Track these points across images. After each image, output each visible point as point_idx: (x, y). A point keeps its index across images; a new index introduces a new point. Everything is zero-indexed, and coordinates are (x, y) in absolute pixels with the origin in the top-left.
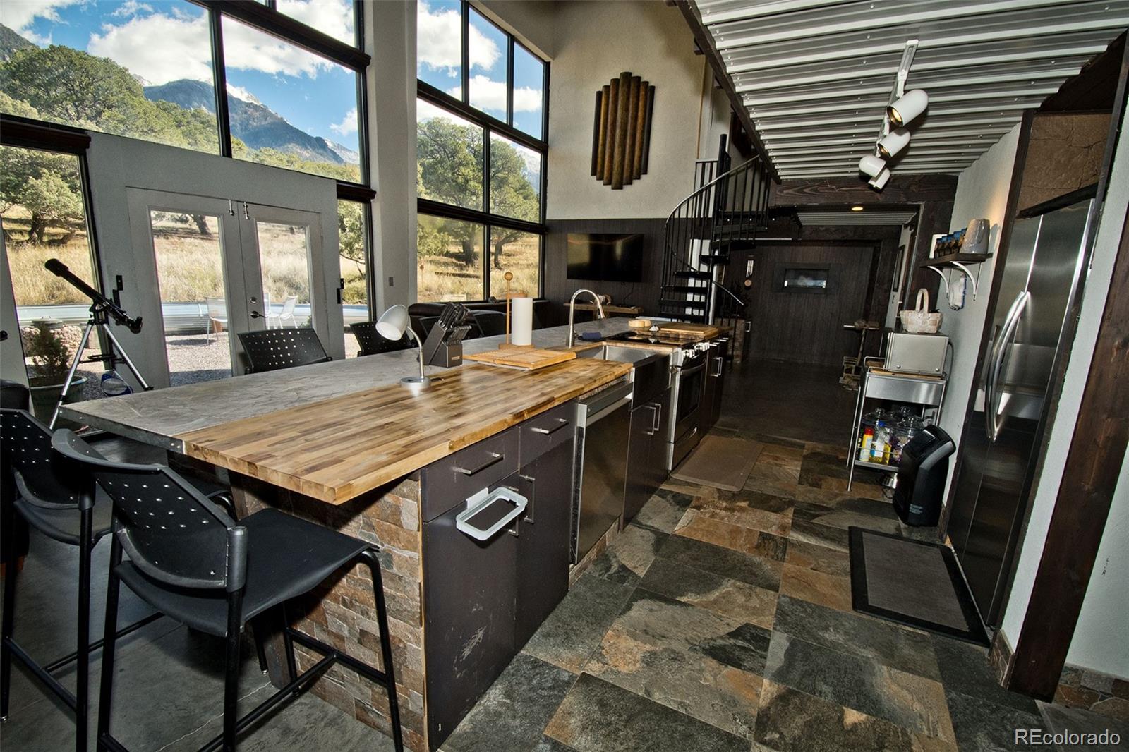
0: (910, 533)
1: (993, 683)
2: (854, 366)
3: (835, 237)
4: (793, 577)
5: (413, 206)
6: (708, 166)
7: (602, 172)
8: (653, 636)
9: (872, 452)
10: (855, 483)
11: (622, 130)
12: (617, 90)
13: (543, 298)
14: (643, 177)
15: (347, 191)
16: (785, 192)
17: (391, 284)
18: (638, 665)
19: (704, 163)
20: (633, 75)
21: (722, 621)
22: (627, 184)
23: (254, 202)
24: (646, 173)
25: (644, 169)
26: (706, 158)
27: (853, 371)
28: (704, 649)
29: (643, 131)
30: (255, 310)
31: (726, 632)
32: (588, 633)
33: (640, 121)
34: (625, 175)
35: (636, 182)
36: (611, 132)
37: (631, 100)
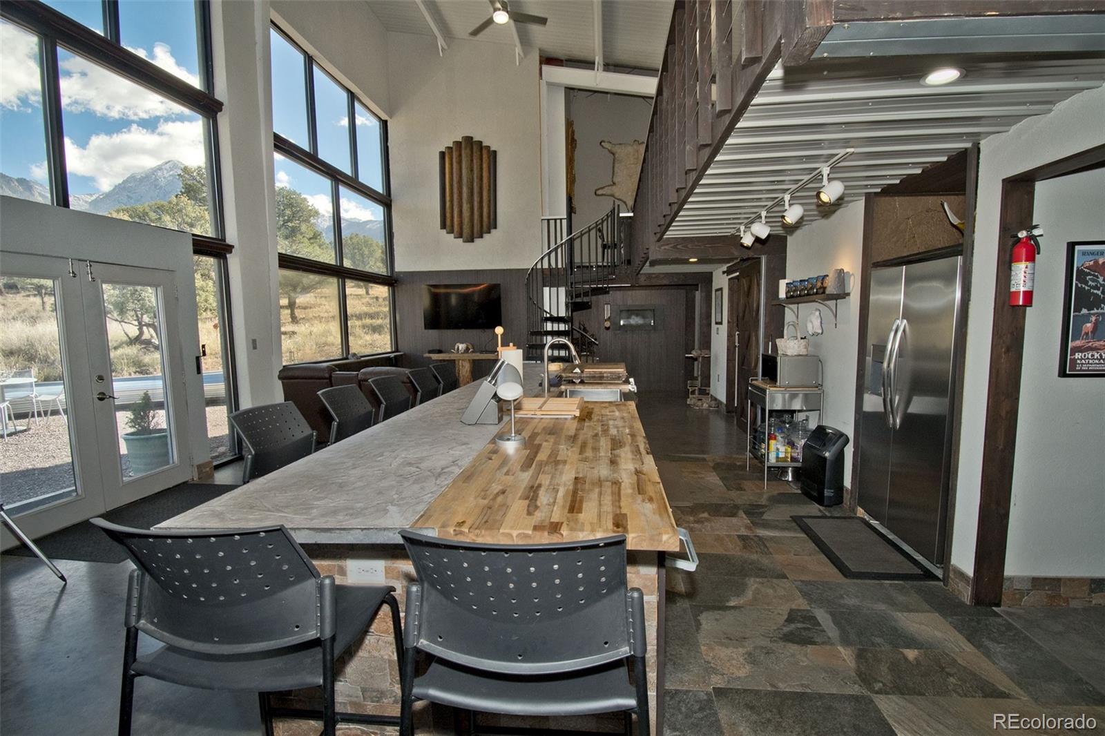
0: (829, 512)
1: (962, 604)
2: (697, 388)
3: (665, 282)
4: (788, 565)
5: (275, 261)
6: (552, 223)
7: (452, 226)
8: (737, 640)
9: (778, 454)
10: (769, 482)
11: (468, 188)
12: (460, 151)
13: (397, 350)
14: (493, 231)
15: (203, 247)
16: (663, 248)
17: (255, 348)
18: (748, 668)
19: (548, 220)
20: (474, 140)
21: (772, 612)
22: (479, 238)
23: (100, 261)
24: (495, 228)
25: (493, 224)
26: (550, 215)
27: (697, 392)
28: (781, 638)
29: (489, 190)
30: (100, 391)
31: (783, 621)
32: (687, 654)
33: (485, 180)
34: (476, 229)
35: (486, 236)
36: (458, 189)
37: (475, 161)
